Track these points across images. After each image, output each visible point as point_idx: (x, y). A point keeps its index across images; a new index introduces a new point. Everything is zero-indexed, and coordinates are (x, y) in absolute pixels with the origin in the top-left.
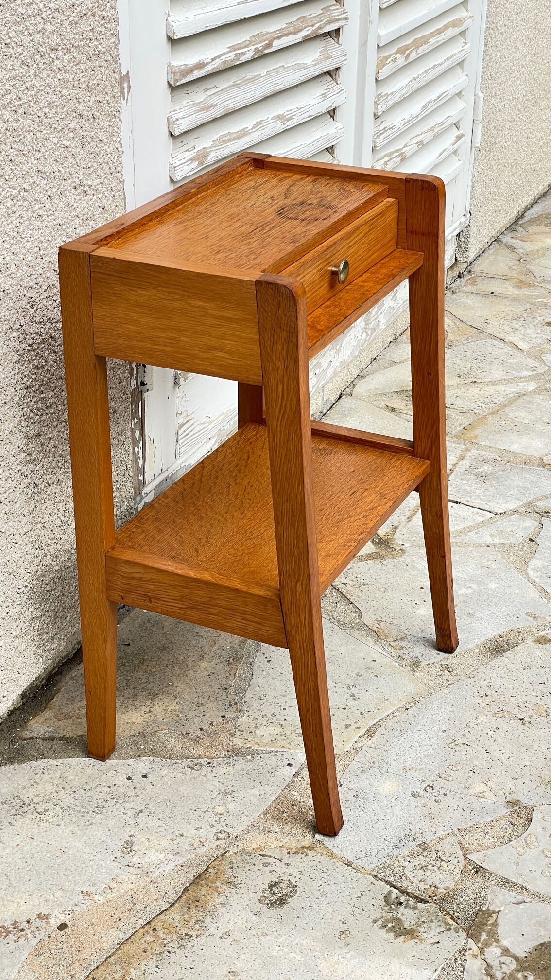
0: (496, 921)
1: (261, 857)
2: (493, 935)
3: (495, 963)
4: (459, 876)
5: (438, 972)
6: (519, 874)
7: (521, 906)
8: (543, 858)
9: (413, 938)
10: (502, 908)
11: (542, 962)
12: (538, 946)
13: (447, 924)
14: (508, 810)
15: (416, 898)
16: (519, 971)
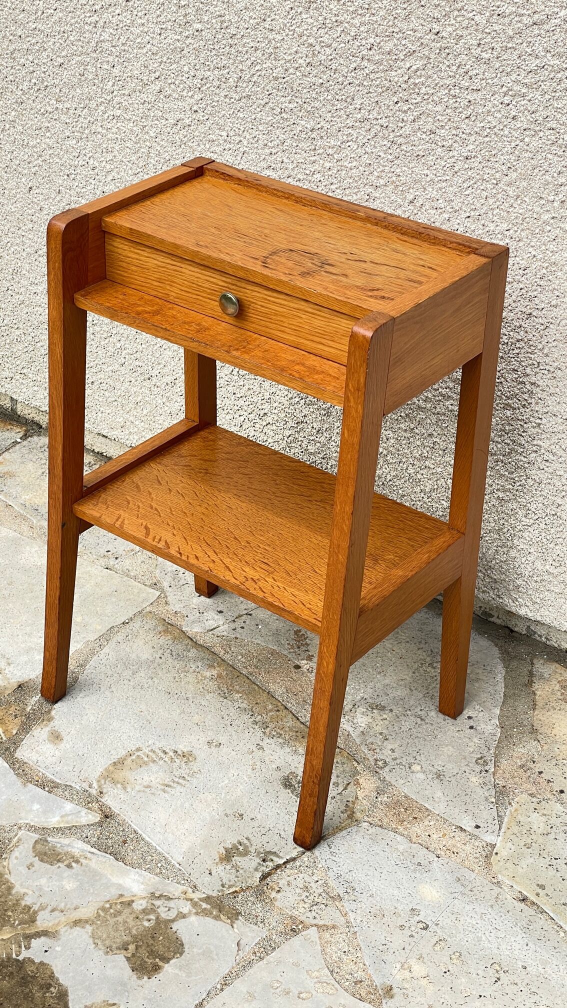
0: (221, 920)
1: (346, 782)
2: (206, 913)
3: (171, 904)
4: (290, 913)
5: (177, 866)
6: (280, 962)
7: (234, 946)
8: (299, 989)
9: (221, 859)
10: (236, 930)
11: (161, 938)
12: (181, 941)
13: (230, 887)
14: (378, 984)
15: (269, 874)
16: (157, 918)
